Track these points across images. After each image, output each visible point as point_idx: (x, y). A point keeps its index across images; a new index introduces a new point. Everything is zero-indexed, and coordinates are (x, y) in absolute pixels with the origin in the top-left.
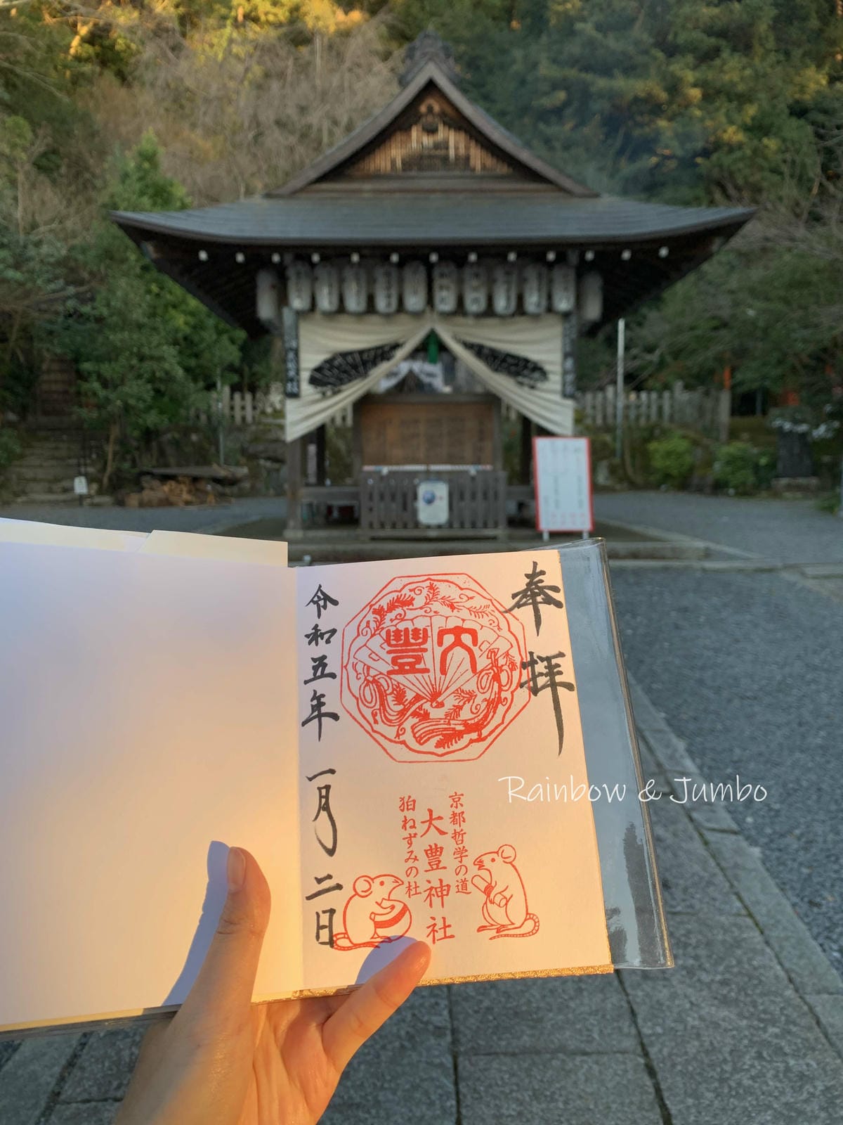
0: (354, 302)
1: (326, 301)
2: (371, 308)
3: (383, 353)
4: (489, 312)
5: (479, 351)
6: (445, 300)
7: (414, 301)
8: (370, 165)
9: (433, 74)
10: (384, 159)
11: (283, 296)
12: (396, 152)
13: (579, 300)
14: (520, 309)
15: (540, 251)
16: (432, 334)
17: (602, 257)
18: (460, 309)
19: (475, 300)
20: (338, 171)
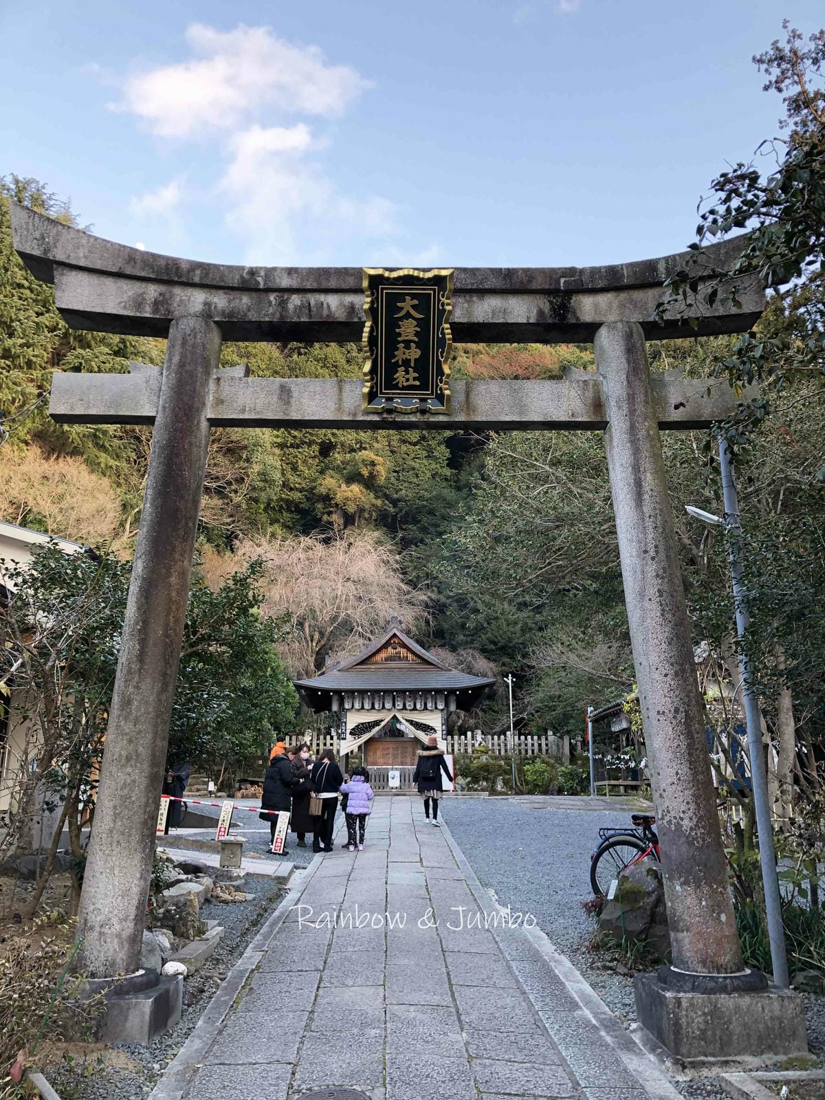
0: (367, 706)
1: (357, 706)
2: (373, 708)
3: (377, 723)
4: (415, 709)
5: (411, 722)
6: (399, 705)
7: (388, 705)
8: (374, 659)
9: (395, 631)
10: (379, 658)
11: (341, 704)
12: (383, 655)
13: (447, 705)
14: (426, 708)
15: (429, 691)
16: (395, 716)
17: (452, 691)
18: (404, 708)
19: (409, 705)
20: (363, 662)
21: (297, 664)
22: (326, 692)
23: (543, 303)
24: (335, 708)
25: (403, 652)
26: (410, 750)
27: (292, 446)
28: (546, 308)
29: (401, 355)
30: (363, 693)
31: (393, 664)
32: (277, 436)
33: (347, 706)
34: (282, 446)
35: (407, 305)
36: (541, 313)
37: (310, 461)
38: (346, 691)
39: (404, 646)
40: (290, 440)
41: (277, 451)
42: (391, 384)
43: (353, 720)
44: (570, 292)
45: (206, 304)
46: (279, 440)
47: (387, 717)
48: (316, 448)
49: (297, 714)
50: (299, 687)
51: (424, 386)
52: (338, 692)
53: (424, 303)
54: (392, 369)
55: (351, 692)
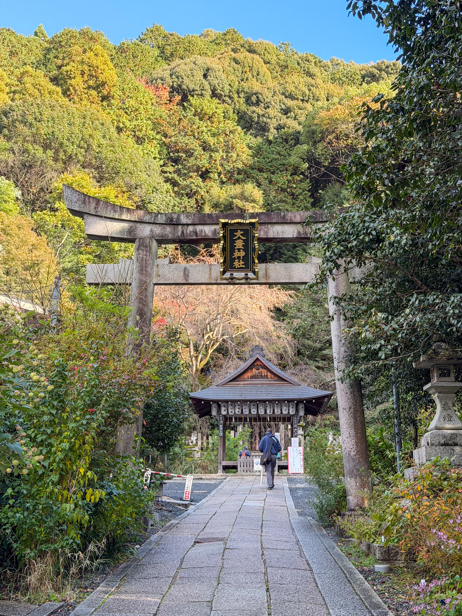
1: (230, 412)
6: (262, 411)
7: (254, 411)
8: (242, 377)
9: (258, 356)
10: (246, 375)
11: (219, 410)
12: (249, 374)
13: (297, 410)
15: (283, 400)
20: (234, 379)
23: (299, 228)
24: (214, 413)
25: (264, 372)
28: (301, 230)
29: (236, 254)
30: (234, 402)
31: (257, 381)
35: (239, 234)
36: (299, 233)
38: (223, 401)
39: (265, 367)
42: (232, 267)
45: (151, 231)
51: (247, 267)
53: (246, 233)
54: (232, 260)
55: (226, 402)
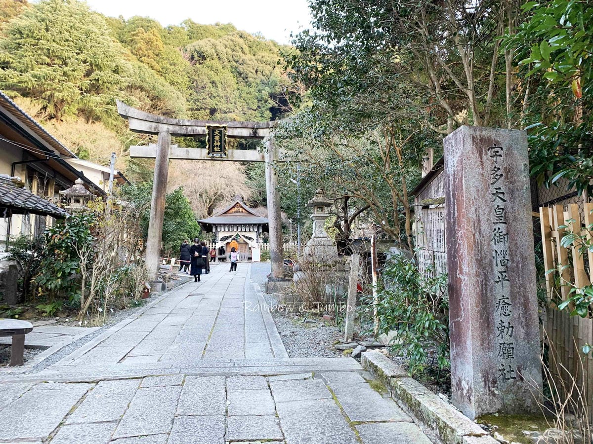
0: (227, 230)
1: (223, 230)
2: (229, 231)
3: (230, 237)
4: (245, 231)
5: (244, 236)
6: (239, 229)
7: (235, 230)
8: (229, 212)
9: (238, 201)
10: (231, 211)
11: (216, 229)
12: (233, 210)
13: (258, 230)
14: (250, 231)
15: (251, 224)
16: (238, 234)
17: (259, 225)
18: (241, 231)
19: (243, 229)
20: (225, 213)
21: (199, 213)
22: (210, 224)
23: (251, 131)
24: (214, 230)
25: (241, 209)
26: (244, 247)
27: (196, 109)
28: (252, 132)
29: (215, 144)
30: (225, 225)
31: (237, 214)
32: (189, 105)
33: (219, 230)
34: (192, 110)
35: (217, 132)
36: (250, 133)
37: (205, 117)
38: (218, 224)
39: (242, 207)
40: (195, 107)
41: (189, 112)
42: (213, 151)
43: (221, 235)
44: (257, 129)
45: (168, 129)
46: (190, 107)
47: (234, 234)
48: (208, 111)
49: (200, 234)
50: (199, 223)
51: (221, 151)
52: (214, 224)
53: (221, 132)
54: (213, 147)
55: (220, 225)
